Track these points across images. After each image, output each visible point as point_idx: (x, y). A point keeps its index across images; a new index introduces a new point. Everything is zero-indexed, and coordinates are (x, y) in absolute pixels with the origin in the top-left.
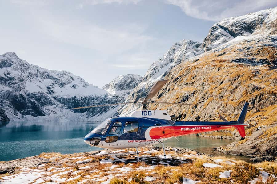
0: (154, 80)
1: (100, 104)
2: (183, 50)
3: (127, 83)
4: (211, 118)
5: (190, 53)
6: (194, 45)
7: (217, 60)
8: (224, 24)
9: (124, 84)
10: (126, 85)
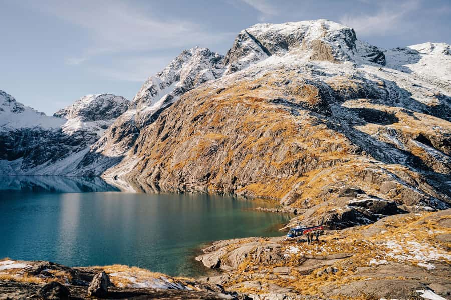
0: (149, 108)
1: (49, 144)
2: (195, 63)
3: (101, 109)
4: (252, 181)
5: (207, 70)
6: (212, 57)
7: (251, 97)
8: (255, 33)
9: (96, 111)
10: (99, 112)
